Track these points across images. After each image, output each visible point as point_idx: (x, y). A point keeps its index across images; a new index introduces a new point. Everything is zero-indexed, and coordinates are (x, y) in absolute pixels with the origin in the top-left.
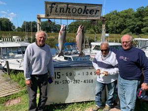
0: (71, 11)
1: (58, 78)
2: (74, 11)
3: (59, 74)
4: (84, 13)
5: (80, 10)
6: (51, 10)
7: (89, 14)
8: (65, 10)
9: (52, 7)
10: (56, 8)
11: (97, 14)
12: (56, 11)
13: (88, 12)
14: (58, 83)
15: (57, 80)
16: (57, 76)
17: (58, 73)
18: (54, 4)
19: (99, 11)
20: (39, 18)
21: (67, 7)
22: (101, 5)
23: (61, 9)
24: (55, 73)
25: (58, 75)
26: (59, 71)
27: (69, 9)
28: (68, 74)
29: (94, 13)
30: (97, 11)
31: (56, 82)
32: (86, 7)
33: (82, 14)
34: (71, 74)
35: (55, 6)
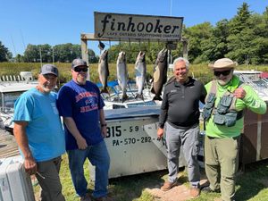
0: (135, 28)
1: (117, 135)
2: (140, 29)
3: (118, 129)
4: (155, 31)
5: (150, 26)
6: (104, 26)
7: (163, 33)
8: (126, 28)
9: (105, 22)
10: (113, 24)
11: (175, 33)
12: (112, 29)
13: (162, 29)
14: (118, 144)
15: (116, 138)
16: (115, 132)
18: (109, 15)
19: (178, 27)
20: (85, 40)
21: (130, 21)
22: (182, 18)
23: (120, 24)
24: (113, 128)
26: (118, 124)
27: (133, 24)
28: (134, 128)
29: (171, 31)
30: (175, 27)
31: (114, 142)
32: (158, 21)
33: (152, 32)
34: (137, 129)
35: (110, 20)
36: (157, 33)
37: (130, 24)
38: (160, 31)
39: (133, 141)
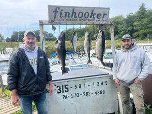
0: (77, 15)
1: (66, 91)
2: (80, 16)
3: (67, 87)
5: (87, 14)
6: (55, 15)
7: (96, 19)
8: (70, 15)
9: (56, 12)
10: (61, 13)
11: (104, 18)
12: (61, 16)
13: (95, 16)
14: (66, 97)
15: (65, 94)
17: (65, 86)
18: (59, 7)
19: (106, 14)
20: (42, 25)
21: (73, 11)
22: (109, 8)
23: (66, 13)
24: (63, 86)
25: (65, 88)
26: (66, 83)
27: (75, 13)
28: (78, 86)
29: (101, 17)
30: (104, 15)
31: (64, 96)
32: (93, 11)
33: (89, 18)
34: (80, 86)
35: (59, 11)
36: (92, 18)
37: (73, 13)
38: (94, 18)
39: (77, 95)
